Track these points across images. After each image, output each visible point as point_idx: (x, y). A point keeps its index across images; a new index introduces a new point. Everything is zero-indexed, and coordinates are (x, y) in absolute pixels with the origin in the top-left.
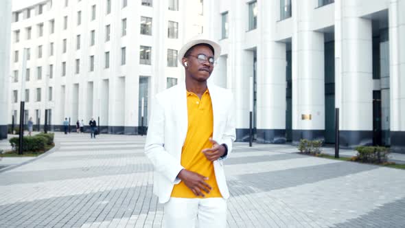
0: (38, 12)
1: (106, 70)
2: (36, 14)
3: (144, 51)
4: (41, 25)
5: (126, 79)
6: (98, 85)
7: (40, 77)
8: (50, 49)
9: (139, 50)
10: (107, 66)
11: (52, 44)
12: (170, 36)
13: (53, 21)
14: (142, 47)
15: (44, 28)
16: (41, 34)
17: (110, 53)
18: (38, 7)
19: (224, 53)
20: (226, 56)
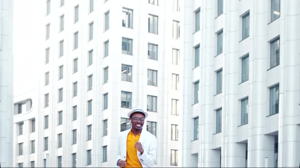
19: (195, 152)
20: (197, 155)
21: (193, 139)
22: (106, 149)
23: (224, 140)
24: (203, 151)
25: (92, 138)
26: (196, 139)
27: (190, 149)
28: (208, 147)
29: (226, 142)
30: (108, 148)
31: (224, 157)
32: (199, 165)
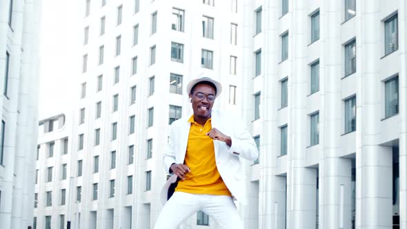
0: (48, 129)
1: (128, 196)
2: (45, 132)
4: (51, 144)
5: (151, 206)
6: (120, 213)
7: (49, 203)
10: (130, 192)
11: (65, 165)
13: (66, 140)
15: (55, 146)
16: (51, 155)
18: (48, 123)
19: (254, 179)
20: (257, 182)
21: (253, 163)
22: (150, 175)
23: (291, 164)
24: (265, 178)
25: (134, 161)
26: (257, 162)
27: (249, 174)
28: (271, 172)
29: (293, 166)
30: (152, 173)
31: (291, 185)
32: (260, 194)
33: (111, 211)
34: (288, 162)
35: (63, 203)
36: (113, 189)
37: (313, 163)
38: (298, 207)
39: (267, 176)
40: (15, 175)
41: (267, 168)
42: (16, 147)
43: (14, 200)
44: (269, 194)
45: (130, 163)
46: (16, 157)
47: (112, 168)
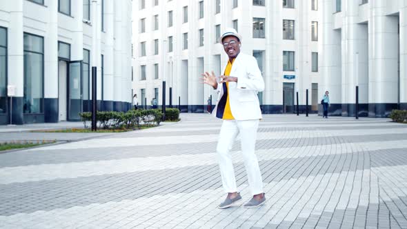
1: (217, 44)
3: (258, 23)
6: (209, 61)
7: (144, 54)
8: (154, 21)
9: (251, 23)
11: (156, 16)
12: (287, 6)
14: (254, 19)
17: (221, 26)
19: (337, 27)
20: (339, 30)
21: (335, 11)
22: (237, 23)
23: (372, 13)
24: (347, 26)
25: (221, 11)
26: (339, 10)
27: (332, 23)
28: (352, 21)
29: (374, 14)
30: (239, 22)
31: (372, 34)
32: (343, 42)
33: (202, 59)
34: (369, 11)
35: (157, 53)
36: (203, 38)
37: (394, 12)
38: (380, 54)
39: (349, 24)
40: (114, 39)
41: (349, 16)
42: (115, 14)
43: (115, 63)
44: (352, 43)
45: (217, 13)
46: (115, 21)
47: (201, 18)
